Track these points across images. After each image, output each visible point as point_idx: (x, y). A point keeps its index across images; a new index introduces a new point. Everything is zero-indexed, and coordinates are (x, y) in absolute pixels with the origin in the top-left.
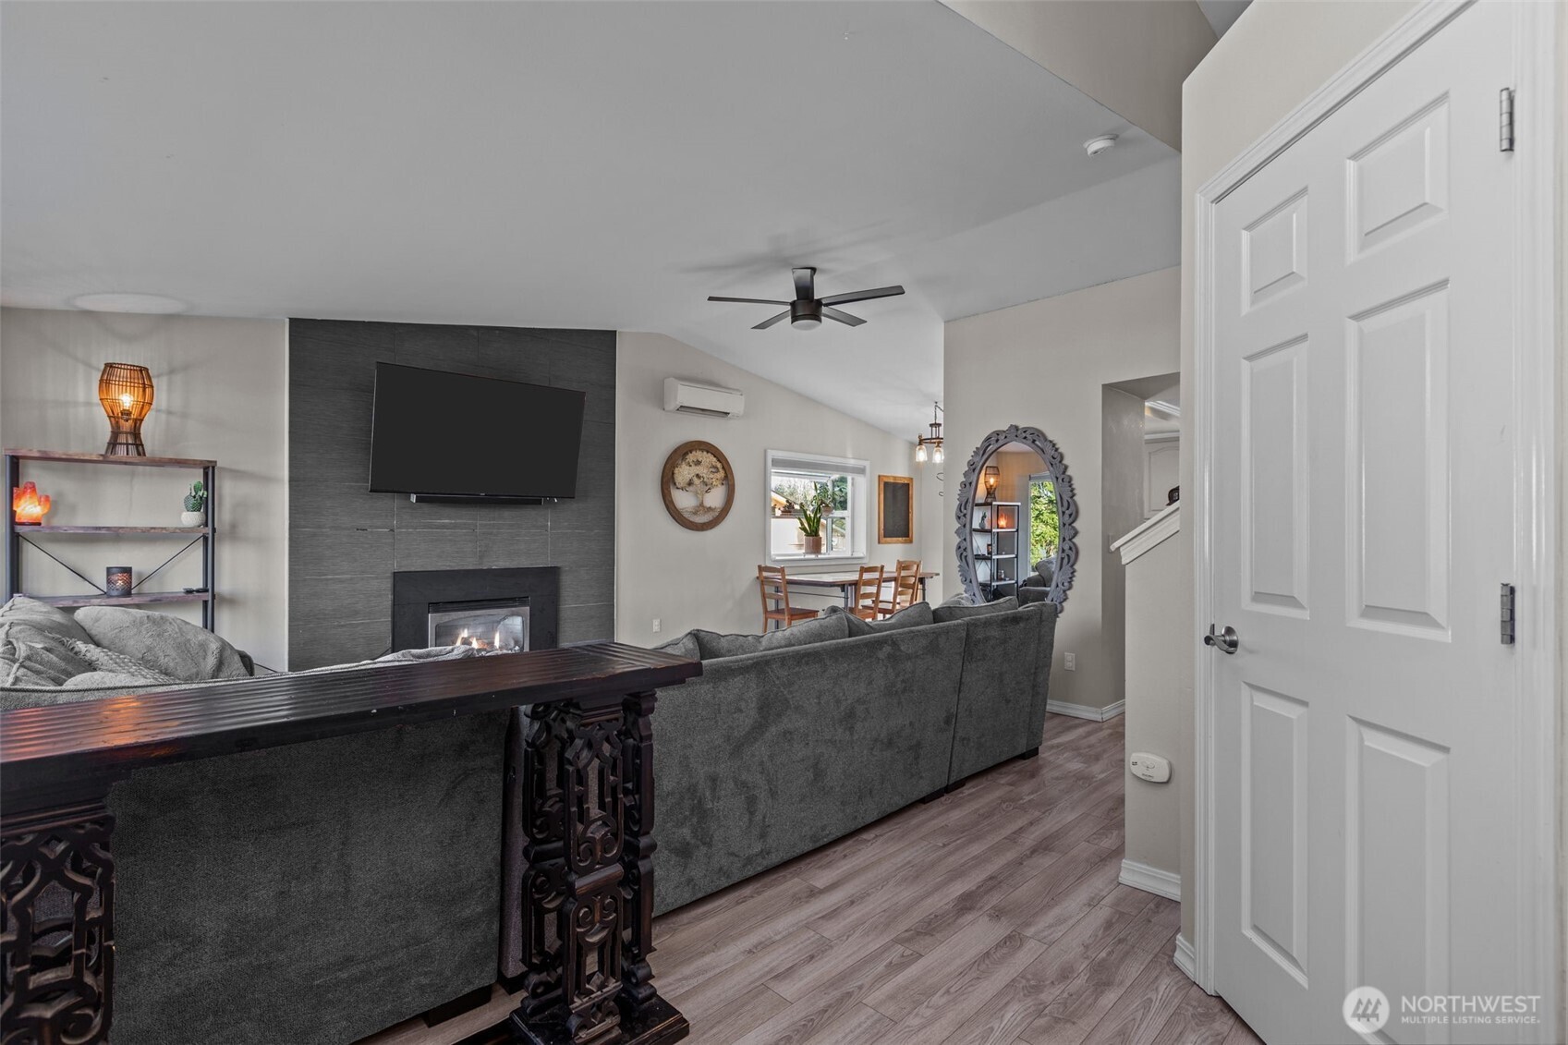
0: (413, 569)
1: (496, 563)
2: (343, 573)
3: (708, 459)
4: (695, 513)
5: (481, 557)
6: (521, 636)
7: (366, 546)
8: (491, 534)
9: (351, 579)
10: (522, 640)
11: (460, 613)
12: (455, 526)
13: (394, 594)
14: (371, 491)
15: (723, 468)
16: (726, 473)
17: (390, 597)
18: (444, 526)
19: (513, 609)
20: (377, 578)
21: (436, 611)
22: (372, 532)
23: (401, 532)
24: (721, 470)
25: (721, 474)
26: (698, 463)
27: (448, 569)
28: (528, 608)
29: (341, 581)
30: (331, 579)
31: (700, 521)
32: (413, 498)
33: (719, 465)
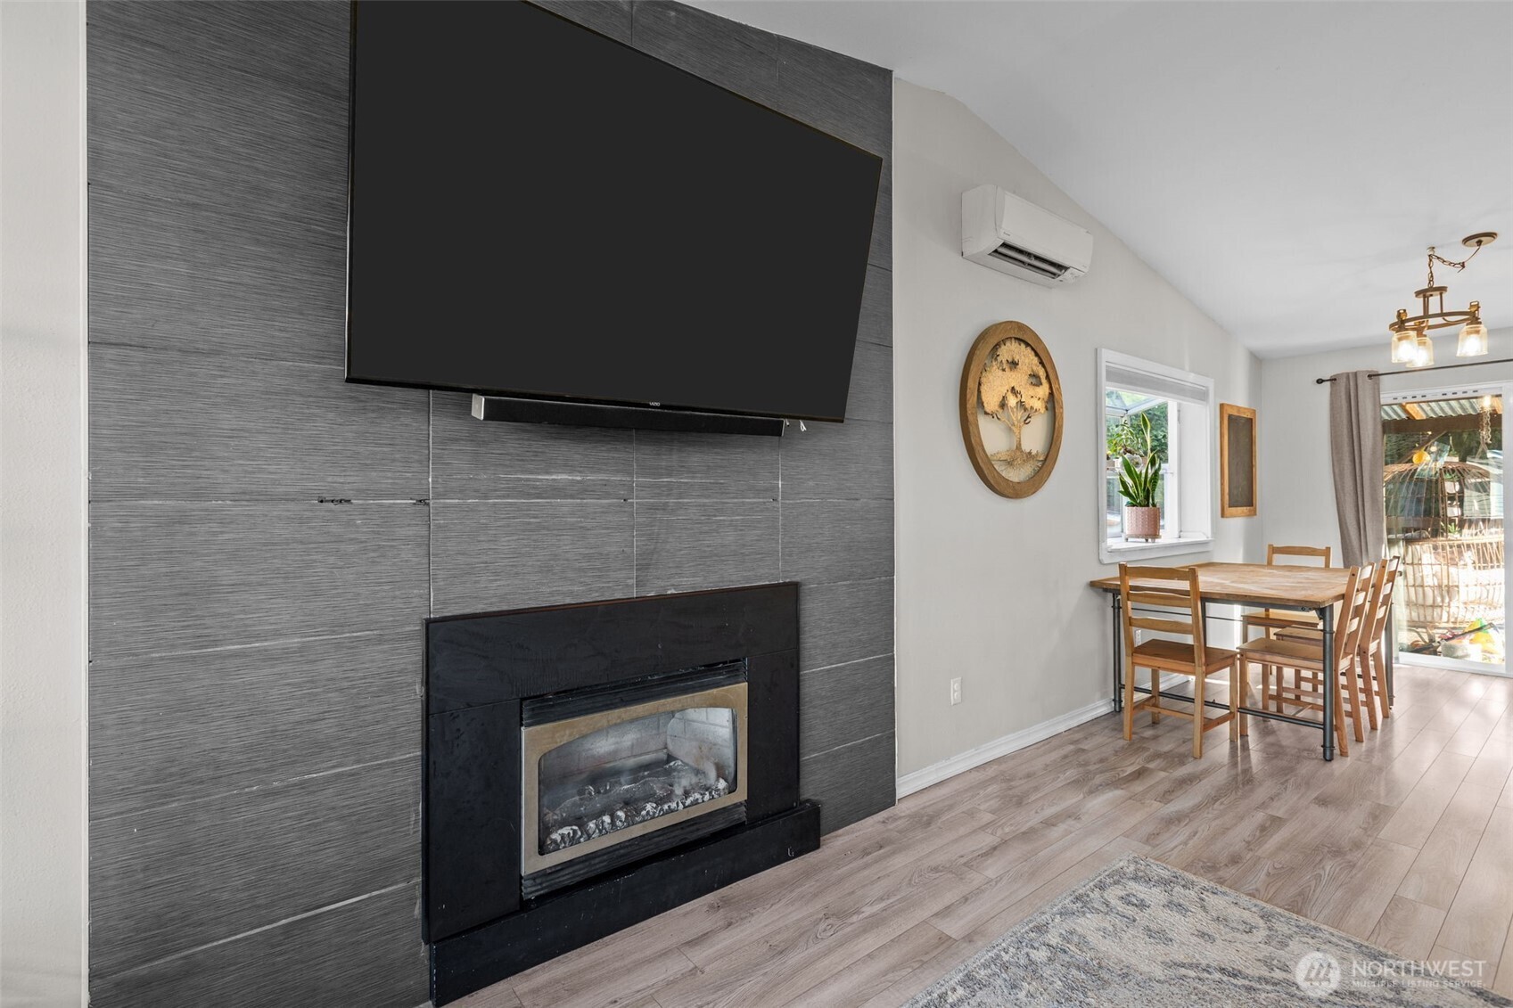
0: (479, 608)
1: (675, 581)
2: (277, 634)
3: (1027, 359)
4: (1010, 463)
5: (643, 567)
6: (728, 753)
7: (351, 548)
8: (664, 507)
9: (302, 649)
10: (732, 763)
11: (597, 716)
12: (583, 491)
13: (427, 683)
14: (349, 380)
15: (1048, 377)
16: (1051, 388)
17: (419, 690)
18: (557, 491)
19: (714, 691)
20: (380, 640)
21: (538, 720)
22: (364, 510)
23: (446, 506)
24: (1044, 381)
25: (1043, 391)
26: (1014, 364)
27: (568, 601)
28: (745, 685)
29: (269, 657)
30: (235, 655)
31: (1016, 480)
32: (478, 407)
33: (1042, 373)
